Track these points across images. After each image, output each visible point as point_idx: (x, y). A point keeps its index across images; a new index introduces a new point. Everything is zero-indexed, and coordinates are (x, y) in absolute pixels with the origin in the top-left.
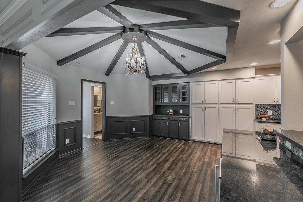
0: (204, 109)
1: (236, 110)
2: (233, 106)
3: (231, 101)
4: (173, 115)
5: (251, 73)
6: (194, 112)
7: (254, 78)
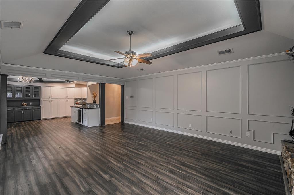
0: (50, 101)
1: (67, 101)
2: (66, 99)
3: (65, 97)
4: (27, 106)
5: (73, 86)
6: (43, 103)
7: (74, 88)
